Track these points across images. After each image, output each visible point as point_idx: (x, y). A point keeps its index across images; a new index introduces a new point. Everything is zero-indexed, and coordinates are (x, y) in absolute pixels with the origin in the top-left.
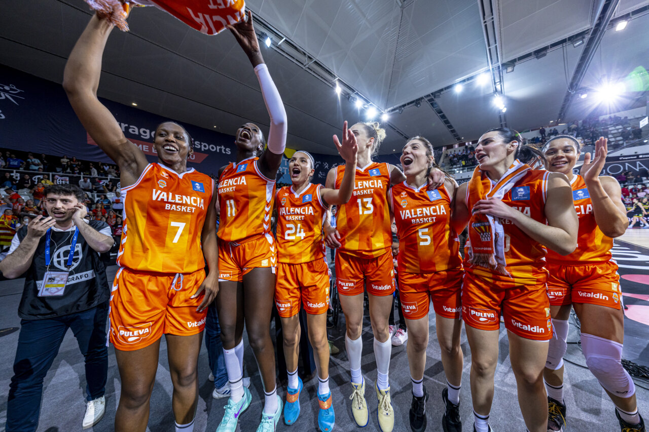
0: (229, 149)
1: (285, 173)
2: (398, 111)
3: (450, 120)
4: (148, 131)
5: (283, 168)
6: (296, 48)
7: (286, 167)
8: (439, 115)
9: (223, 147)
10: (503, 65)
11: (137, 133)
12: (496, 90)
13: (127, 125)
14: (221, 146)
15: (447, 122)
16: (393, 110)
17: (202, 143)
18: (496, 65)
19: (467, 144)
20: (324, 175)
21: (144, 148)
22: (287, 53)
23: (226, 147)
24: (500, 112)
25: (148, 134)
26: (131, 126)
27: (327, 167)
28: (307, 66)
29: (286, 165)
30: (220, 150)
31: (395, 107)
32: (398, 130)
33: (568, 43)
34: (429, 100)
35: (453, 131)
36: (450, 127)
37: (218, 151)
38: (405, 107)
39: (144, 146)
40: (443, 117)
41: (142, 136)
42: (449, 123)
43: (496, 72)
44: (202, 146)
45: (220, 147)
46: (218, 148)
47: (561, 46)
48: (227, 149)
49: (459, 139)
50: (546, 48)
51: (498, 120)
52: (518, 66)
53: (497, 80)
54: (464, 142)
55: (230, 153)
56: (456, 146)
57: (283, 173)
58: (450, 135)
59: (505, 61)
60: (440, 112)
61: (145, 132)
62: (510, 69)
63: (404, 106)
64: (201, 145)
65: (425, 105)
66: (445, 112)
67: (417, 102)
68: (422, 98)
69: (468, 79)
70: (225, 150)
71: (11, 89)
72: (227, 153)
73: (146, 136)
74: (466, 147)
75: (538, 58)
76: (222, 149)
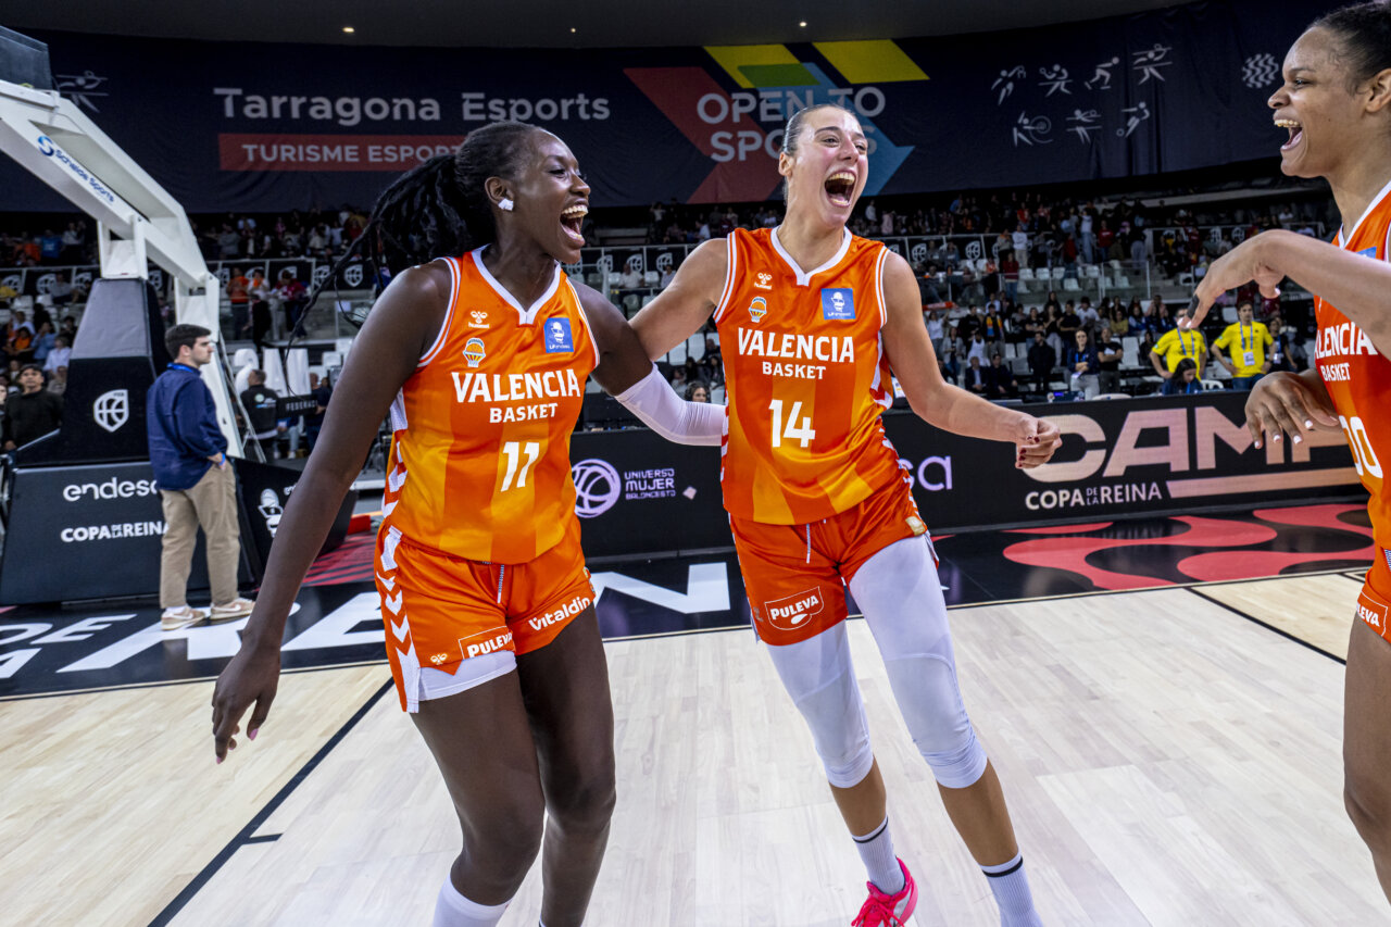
0: (605, 102)
4: (355, 102)
9: (582, 100)
11: (328, 115)
13: (303, 100)
14: (576, 97)
17: (512, 101)
20: (1041, 127)
21: (348, 154)
23: (591, 97)
25: (356, 112)
26: (314, 100)
27: (1060, 85)
30: (574, 109)
37: (565, 116)
39: (347, 148)
41: (342, 122)
44: (513, 110)
45: (572, 102)
46: (566, 104)
48: (596, 104)
55: (606, 113)
61: (348, 107)
64: (507, 107)
70: (589, 109)
71: (89, 82)
72: (596, 116)
73: (351, 118)
76: (579, 105)
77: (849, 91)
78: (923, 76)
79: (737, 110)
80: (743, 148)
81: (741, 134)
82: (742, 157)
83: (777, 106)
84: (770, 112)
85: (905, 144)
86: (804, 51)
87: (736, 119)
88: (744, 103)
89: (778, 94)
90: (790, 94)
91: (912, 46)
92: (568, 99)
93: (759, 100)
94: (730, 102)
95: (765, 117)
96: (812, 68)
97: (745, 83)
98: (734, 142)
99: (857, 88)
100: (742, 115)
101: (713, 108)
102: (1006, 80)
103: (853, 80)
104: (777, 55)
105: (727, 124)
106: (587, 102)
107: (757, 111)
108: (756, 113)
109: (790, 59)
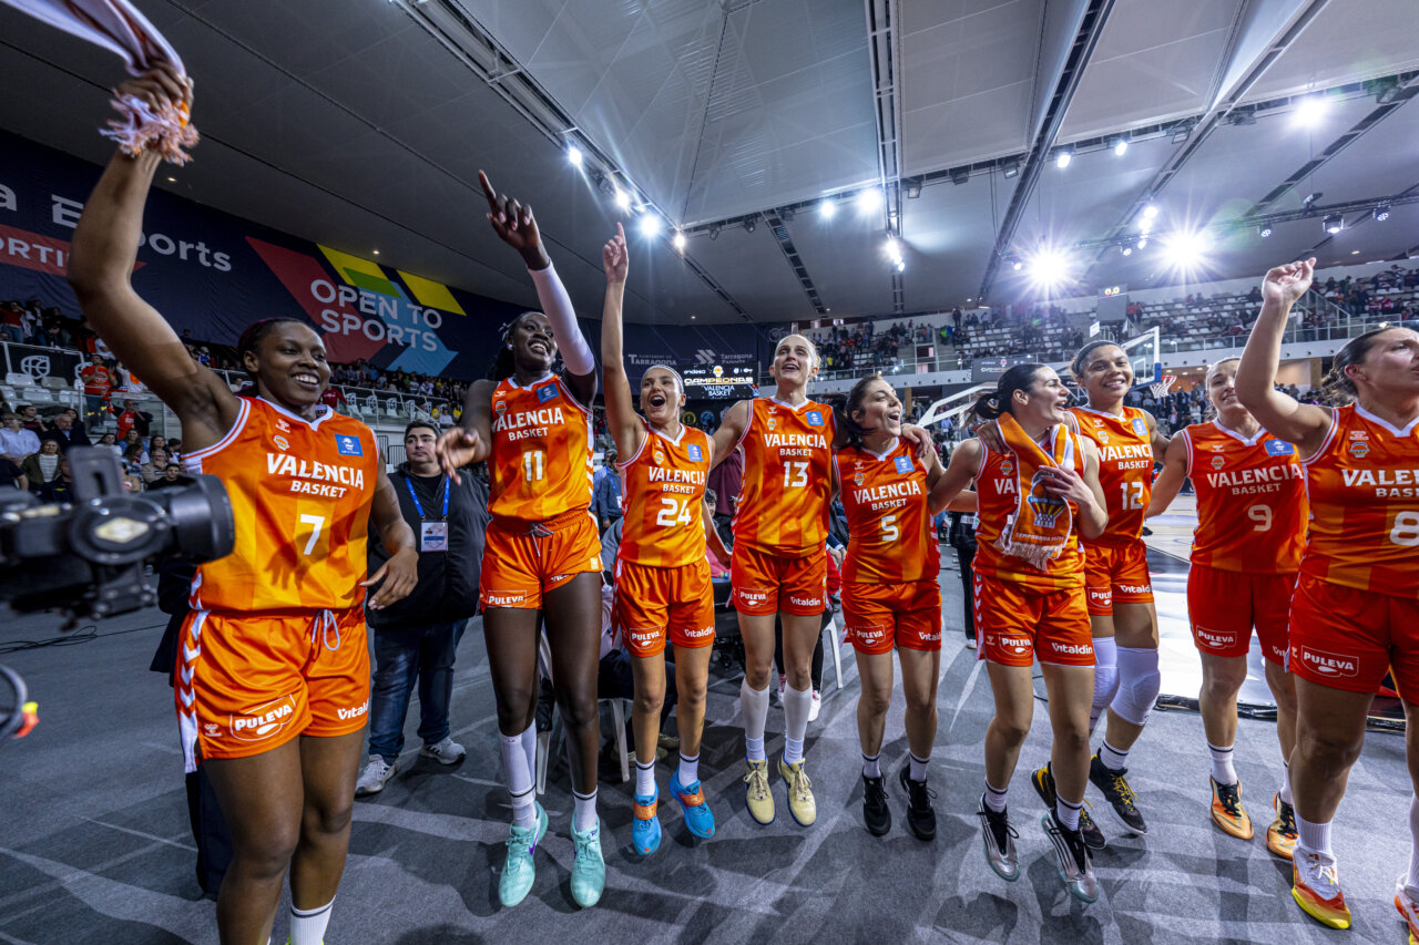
0: (227, 257)
1: (413, 345)
2: (707, 231)
3: (808, 270)
5: (407, 330)
6: (467, 24)
7: (414, 327)
8: (788, 255)
9: (201, 247)
10: (904, 181)
12: (890, 227)
14: (196, 244)
15: (802, 273)
16: (696, 229)
18: (892, 179)
19: (835, 323)
22: (441, 31)
23: (213, 247)
24: (894, 269)
28: (497, 79)
29: (415, 322)
30: (193, 254)
31: (703, 222)
32: (706, 276)
33: (998, 168)
34: (775, 222)
35: (812, 293)
36: (807, 283)
37: (183, 256)
38: (723, 227)
40: (796, 261)
42: (807, 276)
43: (892, 190)
45: (191, 246)
46: (184, 247)
47: (987, 170)
48: (218, 257)
49: (822, 311)
50: (966, 169)
51: (890, 281)
52: (928, 189)
53: (893, 208)
54: (830, 318)
55: (228, 267)
56: (816, 325)
57: (407, 345)
58: (807, 300)
59: (908, 174)
60: (789, 249)
62: (913, 193)
63: (721, 223)
65: (763, 229)
66: (799, 253)
67: (749, 220)
68: (757, 215)
69: (845, 195)
70: (210, 258)
72: (217, 266)
74: (835, 329)
75: (956, 182)
76: (200, 252)
77: (421, 309)
78: (463, 313)
79: (343, 300)
80: (347, 327)
81: (345, 316)
82: (346, 332)
83: (373, 304)
84: (367, 306)
85: (452, 349)
86: (391, 274)
87: (342, 304)
88: (348, 294)
89: (373, 296)
90: (381, 298)
91: (457, 293)
92: (188, 243)
93: (359, 296)
94: (338, 291)
95: (363, 309)
96: (395, 285)
97: (349, 281)
98: (340, 320)
99: (425, 308)
100: (346, 302)
101: (323, 291)
102: (505, 329)
103: (422, 302)
104: (371, 269)
105: (334, 305)
106: (208, 251)
107: (358, 302)
108: (356, 305)
109: (381, 275)
